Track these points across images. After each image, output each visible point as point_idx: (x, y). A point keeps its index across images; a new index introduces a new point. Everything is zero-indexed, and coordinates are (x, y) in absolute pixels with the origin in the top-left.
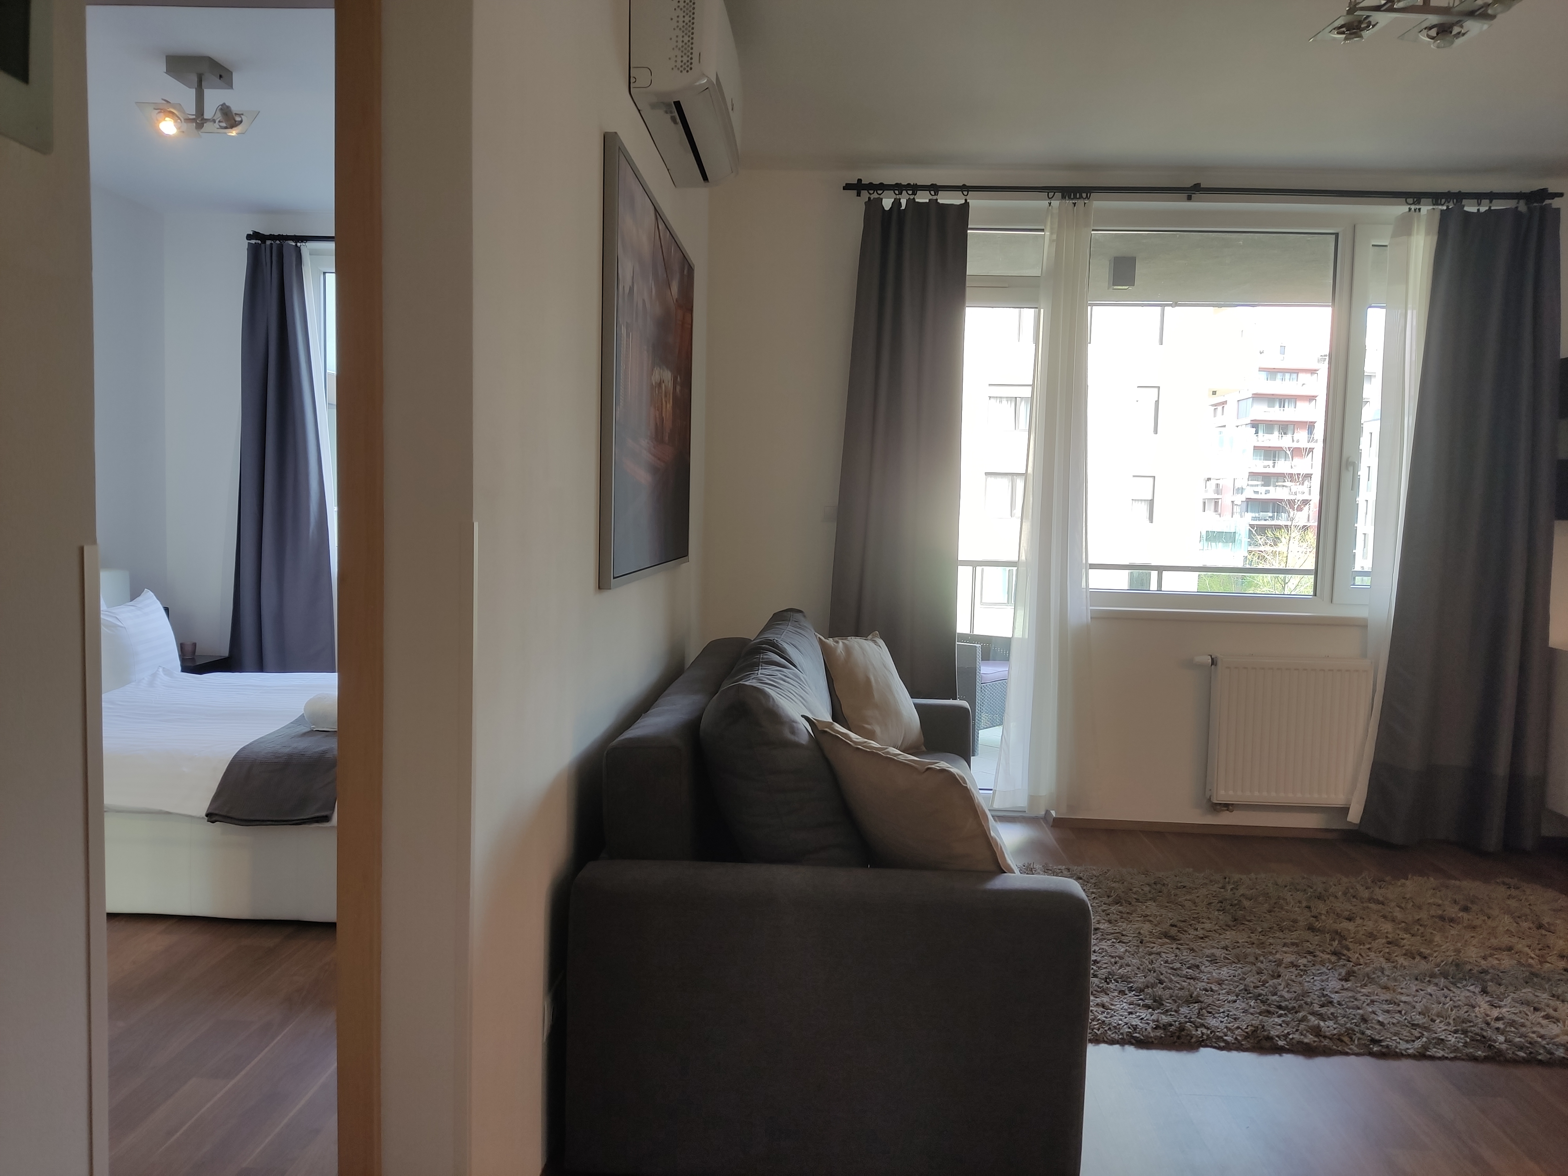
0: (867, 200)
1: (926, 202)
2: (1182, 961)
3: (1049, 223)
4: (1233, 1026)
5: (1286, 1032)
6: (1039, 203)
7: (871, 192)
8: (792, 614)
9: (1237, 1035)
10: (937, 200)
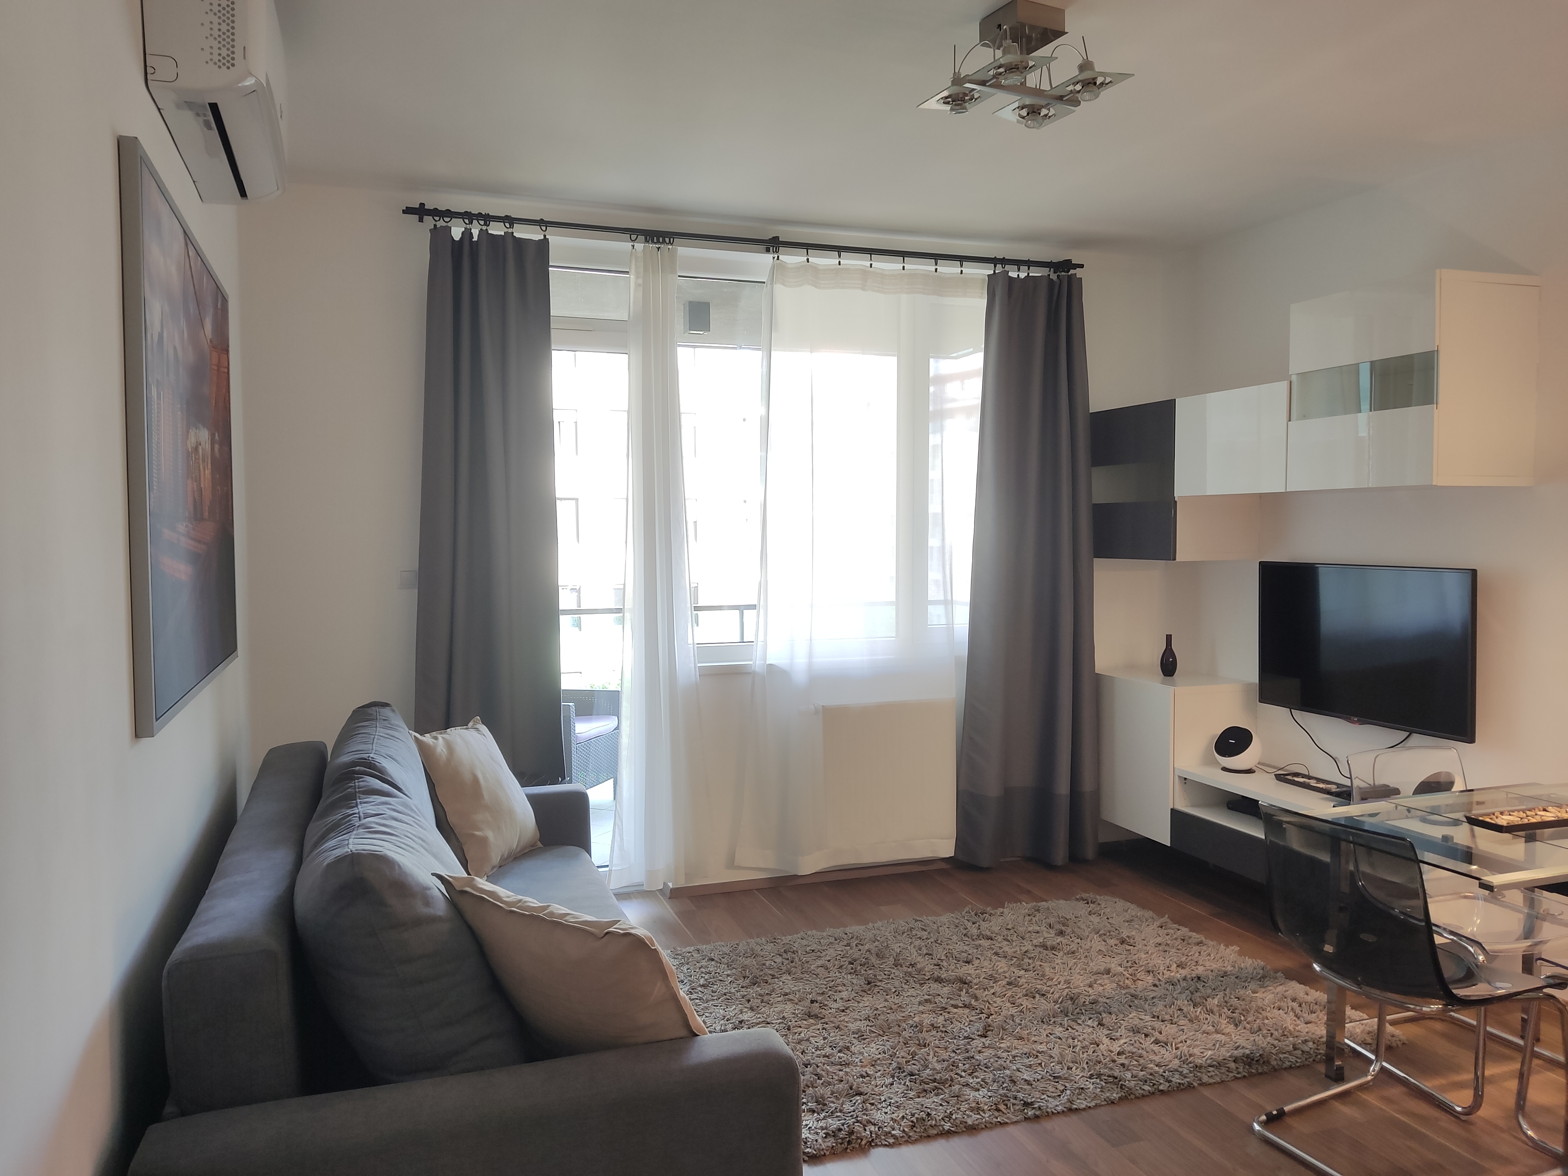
0: (433, 227)
1: (501, 235)
2: (831, 1044)
3: (633, 266)
4: (899, 1116)
5: (948, 1112)
6: (623, 245)
7: (437, 218)
8: (377, 710)
9: (904, 1126)
10: (513, 233)
